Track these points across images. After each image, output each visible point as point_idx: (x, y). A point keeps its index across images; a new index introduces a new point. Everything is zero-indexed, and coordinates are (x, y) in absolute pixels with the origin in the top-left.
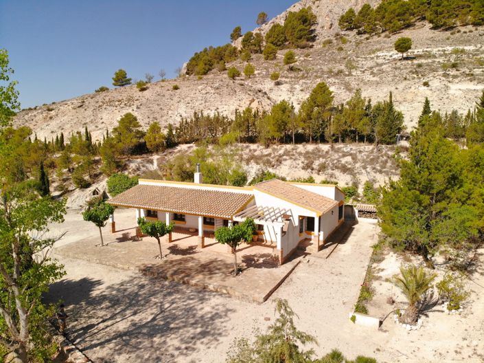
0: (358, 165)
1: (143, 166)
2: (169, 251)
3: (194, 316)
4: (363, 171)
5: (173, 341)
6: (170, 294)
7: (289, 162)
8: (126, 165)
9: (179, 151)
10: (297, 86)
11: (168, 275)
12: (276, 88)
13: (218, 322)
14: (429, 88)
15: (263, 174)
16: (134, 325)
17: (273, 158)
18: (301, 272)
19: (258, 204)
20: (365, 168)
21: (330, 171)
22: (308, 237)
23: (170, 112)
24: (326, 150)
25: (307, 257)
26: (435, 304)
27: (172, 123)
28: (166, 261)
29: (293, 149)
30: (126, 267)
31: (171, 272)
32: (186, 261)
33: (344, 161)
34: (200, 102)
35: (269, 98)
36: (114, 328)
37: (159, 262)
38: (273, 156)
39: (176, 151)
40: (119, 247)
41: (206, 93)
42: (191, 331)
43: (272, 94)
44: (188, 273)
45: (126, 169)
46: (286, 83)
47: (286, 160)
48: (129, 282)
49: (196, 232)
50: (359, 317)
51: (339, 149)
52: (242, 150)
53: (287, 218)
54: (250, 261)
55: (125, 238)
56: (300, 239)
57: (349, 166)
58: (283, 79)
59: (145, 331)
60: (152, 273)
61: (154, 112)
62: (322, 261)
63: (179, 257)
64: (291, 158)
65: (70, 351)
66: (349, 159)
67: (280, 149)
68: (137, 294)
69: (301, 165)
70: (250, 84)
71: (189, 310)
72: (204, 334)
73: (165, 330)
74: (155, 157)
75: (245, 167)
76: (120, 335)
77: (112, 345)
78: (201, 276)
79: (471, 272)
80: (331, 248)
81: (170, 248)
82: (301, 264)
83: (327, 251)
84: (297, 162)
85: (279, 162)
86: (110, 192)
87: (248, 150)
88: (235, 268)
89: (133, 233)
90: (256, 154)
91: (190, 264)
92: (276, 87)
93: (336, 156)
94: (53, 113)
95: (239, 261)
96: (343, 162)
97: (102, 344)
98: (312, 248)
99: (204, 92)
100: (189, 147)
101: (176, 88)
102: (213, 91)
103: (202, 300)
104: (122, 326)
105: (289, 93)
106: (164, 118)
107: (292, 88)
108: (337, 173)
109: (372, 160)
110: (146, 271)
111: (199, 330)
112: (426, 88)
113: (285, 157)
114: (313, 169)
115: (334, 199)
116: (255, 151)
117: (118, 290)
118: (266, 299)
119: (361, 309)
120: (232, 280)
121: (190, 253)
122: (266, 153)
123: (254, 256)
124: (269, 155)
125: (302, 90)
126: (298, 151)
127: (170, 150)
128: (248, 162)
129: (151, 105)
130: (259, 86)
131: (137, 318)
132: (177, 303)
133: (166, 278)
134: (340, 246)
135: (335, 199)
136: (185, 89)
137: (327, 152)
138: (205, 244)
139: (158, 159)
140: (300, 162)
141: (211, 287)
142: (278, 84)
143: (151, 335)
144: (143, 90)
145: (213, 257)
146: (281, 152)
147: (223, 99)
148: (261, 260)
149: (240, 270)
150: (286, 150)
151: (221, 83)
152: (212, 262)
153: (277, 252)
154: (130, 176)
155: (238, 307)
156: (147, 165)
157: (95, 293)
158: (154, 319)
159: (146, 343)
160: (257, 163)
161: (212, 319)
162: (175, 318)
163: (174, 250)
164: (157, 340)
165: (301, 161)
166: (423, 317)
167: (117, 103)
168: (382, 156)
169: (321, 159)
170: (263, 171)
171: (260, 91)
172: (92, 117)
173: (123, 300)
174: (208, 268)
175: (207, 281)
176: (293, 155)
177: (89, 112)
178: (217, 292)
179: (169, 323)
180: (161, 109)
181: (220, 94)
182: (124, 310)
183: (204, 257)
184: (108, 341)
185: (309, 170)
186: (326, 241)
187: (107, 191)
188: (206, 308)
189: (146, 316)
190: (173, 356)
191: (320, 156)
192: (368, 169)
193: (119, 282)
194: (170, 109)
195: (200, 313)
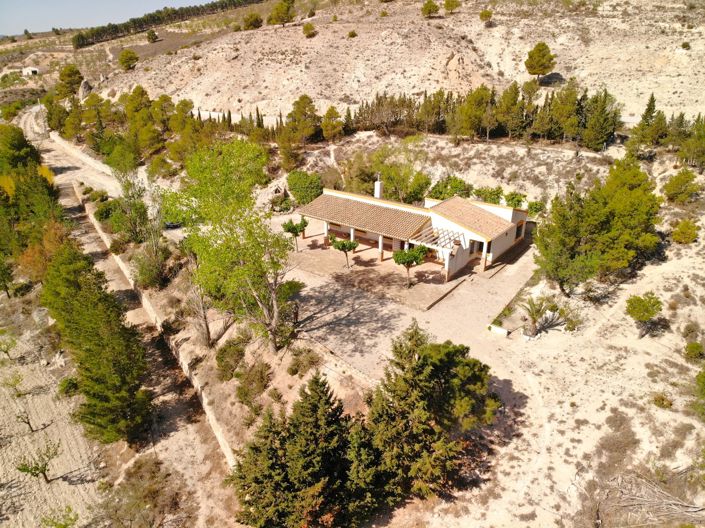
0: (551, 178)
1: (321, 160)
2: (353, 262)
3: (376, 316)
4: (556, 185)
5: (363, 330)
6: (358, 298)
7: (478, 167)
8: (303, 159)
9: (358, 141)
10: (516, 31)
11: (356, 284)
12: (486, 33)
13: (392, 321)
14: (689, 52)
15: (449, 178)
16: (336, 318)
17: (462, 160)
18: (461, 290)
19: (434, 226)
20: (558, 181)
21: (521, 182)
22: (478, 256)
23: (346, 75)
24: (522, 155)
25: (473, 276)
26: (558, 325)
27: (348, 94)
28: (352, 272)
29: (485, 150)
30: (322, 274)
31: (357, 281)
32: (369, 272)
33: (537, 170)
34: (383, 58)
35: (475, 50)
36: (323, 319)
37: (346, 271)
38: (462, 157)
39: (353, 140)
40: (312, 255)
41: (392, 44)
42: (374, 325)
43: (480, 42)
44: (370, 283)
45: (304, 164)
46: (502, 23)
47: (475, 164)
48: (327, 286)
49: (375, 244)
50: (494, 327)
51: (536, 155)
52: (428, 147)
53: (458, 243)
54: (421, 277)
55: (314, 246)
56: (470, 259)
57: (542, 178)
58: (499, 17)
59: (344, 322)
60: (343, 281)
61: (326, 76)
62: (484, 281)
63: (362, 268)
64: (482, 162)
65: (298, 332)
66: (543, 169)
67: (471, 149)
68: (334, 297)
69: (492, 172)
70: (451, 26)
71: (373, 312)
72: (383, 328)
73: (357, 322)
74: (332, 148)
75: (430, 169)
76: (328, 324)
77: (324, 329)
78: (381, 287)
79: (601, 304)
80: (498, 268)
81: (354, 259)
82: (465, 283)
83: (493, 271)
84: (488, 167)
85: (468, 165)
86: (290, 190)
87: (434, 148)
88: (408, 282)
89: (321, 241)
90: (444, 152)
91: (372, 276)
92: (487, 31)
93: (530, 164)
94: (200, 62)
95: (412, 276)
96: (536, 173)
97: (318, 329)
98: (479, 268)
99: (388, 41)
100: (369, 137)
101: (353, 35)
102: (400, 41)
103: (382, 304)
104: (328, 318)
105: (503, 41)
106: (338, 85)
107: (508, 33)
108: (528, 184)
109: (568, 172)
110: (338, 278)
111: (380, 325)
112: (685, 51)
113: (475, 160)
114: (503, 178)
115: (510, 221)
116: (443, 148)
117: (320, 292)
118: (429, 308)
119: (498, 322)
120: (405, 292)
121: (372, 266)
122: (456, 153)
123: (426, 272)
124: (457, 156)
125: (521, 38)
126: (491, 153)
127: (348, 139)
128: (433, 162)
129: (322, 64)
130: (463, 29)
131: (337, 313)
132: (363, 305)
133: (354, 286)
134: (509, 266)
135: (512, 222)
136: (364, 36)
137: (522, 159)
138: (385, 257)
139: (335, 150)
140: (490, 168)
141: (388, 296)
142: (490, 25)
143: (348, 325)
144: (311, 35)
145: (391, 271)
146: (472, 153)
147: (413, 56)
148: (431, 277)
149: (411, 284)
150: (478, 151)
151: (412, 26)
152: (390, 275)
153: (445, 271)
154: (309, 173)
155: (408, 312)
156: (324, 158)
157: (304, 293)
158: (348, 315)
159: (346, 330)
160: (444, 165)
161: (388, 318)
162: (364, 316)
163: (358, 261)
164: (352, 328)
165: (493, 166)
166: (543, 333)
167: (280, 57)
168: (580, 168)
169: (514, 166)
170: (449, 176)
171: (463, 38)
172: (253, 78)
173: (326, 300)
174: (387, 280)
175: (386, 290)
176: (485, 158)
177: (247, 69)
178: (393, 300)
179: (359, 319)
180: (335, 70)
181: (409, 47)
182: (327, 307)
183: (383, 270)
184: (321, 327)
185: (499, 179)
186: (494, 262)
187: (287, 189)
188: (385, 311)
189: (343, 312)
190: (363, 339)
191: (514, 163)
192: (561, 184)
193: (319, 285)
194: (345, 70)
195: (380, 314)
